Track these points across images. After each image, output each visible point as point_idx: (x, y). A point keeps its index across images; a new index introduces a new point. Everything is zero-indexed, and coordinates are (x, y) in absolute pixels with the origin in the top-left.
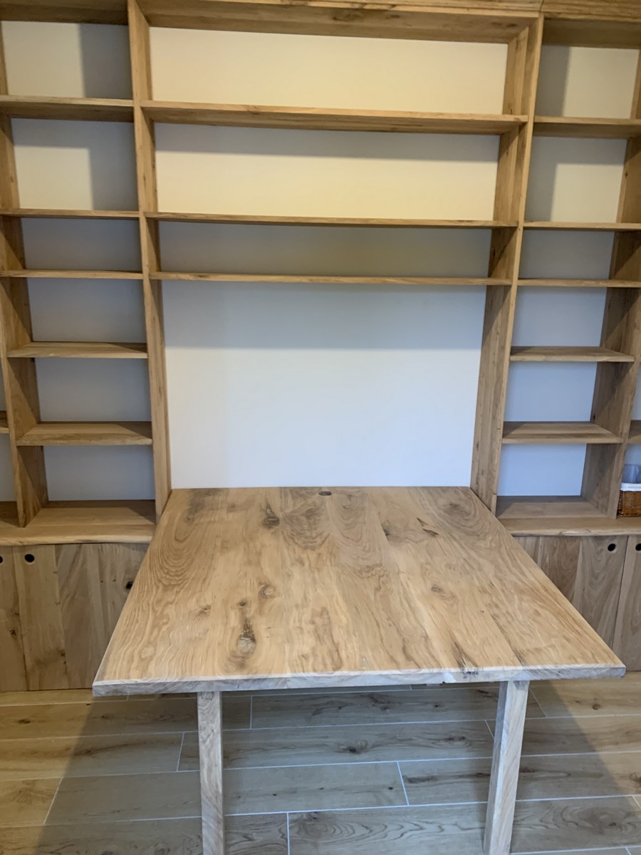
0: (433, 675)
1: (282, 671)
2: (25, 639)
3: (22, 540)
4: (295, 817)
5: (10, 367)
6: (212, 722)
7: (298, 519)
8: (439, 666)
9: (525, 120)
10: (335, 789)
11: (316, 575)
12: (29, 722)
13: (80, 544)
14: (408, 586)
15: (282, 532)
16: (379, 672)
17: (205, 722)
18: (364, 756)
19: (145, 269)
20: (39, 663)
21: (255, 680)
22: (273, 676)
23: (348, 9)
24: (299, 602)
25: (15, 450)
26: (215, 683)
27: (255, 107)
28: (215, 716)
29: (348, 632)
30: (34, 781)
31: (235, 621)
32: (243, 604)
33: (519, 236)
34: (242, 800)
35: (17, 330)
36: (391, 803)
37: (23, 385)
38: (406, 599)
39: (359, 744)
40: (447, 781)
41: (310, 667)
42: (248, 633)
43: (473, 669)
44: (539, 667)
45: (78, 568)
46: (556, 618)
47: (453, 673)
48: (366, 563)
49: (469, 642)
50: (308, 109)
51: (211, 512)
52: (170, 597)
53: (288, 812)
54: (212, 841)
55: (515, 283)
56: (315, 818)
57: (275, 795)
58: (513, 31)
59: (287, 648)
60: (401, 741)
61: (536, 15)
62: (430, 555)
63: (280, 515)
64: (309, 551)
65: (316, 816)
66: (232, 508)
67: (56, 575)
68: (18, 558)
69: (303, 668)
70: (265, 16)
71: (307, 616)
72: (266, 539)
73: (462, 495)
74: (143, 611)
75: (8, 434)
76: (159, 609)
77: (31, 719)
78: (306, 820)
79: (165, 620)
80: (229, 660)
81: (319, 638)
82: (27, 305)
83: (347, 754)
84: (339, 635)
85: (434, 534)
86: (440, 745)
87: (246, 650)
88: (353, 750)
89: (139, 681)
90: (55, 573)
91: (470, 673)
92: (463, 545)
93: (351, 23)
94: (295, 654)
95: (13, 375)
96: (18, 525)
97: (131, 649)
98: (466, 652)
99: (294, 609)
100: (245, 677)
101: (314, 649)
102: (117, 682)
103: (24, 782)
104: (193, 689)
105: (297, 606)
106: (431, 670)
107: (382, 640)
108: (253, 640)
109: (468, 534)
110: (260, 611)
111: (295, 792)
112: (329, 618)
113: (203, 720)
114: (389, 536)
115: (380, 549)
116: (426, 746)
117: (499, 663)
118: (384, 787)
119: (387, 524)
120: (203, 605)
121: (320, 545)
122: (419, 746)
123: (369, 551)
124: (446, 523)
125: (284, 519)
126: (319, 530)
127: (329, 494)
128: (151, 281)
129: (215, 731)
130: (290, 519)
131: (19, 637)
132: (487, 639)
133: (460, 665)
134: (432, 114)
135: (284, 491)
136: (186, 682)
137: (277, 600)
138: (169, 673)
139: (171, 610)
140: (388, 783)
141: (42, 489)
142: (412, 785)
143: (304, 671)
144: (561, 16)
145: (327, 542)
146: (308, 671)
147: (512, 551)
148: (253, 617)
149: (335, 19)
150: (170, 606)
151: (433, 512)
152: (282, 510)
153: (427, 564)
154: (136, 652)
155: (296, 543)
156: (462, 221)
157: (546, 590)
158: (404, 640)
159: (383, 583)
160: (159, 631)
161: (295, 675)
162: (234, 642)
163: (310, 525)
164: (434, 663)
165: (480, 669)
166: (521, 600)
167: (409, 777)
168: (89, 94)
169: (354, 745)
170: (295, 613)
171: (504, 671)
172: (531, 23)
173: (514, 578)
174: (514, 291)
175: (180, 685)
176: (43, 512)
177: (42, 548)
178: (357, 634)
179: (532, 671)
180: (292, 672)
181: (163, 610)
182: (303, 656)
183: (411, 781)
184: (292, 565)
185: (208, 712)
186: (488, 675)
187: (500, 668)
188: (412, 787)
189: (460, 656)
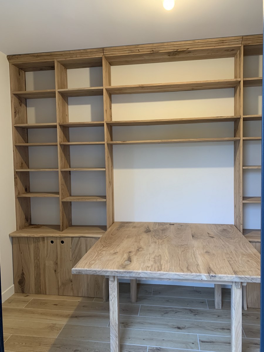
0: (197, 276)
1: (139, 270)
2: (59, 274)
3: (60, 235)
4: (151, 348)
5: (61, 174)
6: (114, 292)
7: (158, 231)
8: (200, 273)
9: (240, 80)
10: (169, 341)
11: (160, 246)
12: (57, 305)
13: (80, 237)
14: (196, 251)
15: (151, 234)
16: (175, 273)
17: (111, 292)
18: (183, 330)
19: (106, 140)
20: (63, 284)
21: (128, 272)
22: (135, 271)
23: (173, 52)
24: (151, 253)
25: (61, 203)
26: (114, 272)
27: (142, 85)
28: (115, 290)
29: (167, 262)
30: (55, 324)
31: (126, 256)
32: (130, 252)
33: (242, 121)
34: (130, 339)
35: (65, 163)
36: (192, 348)
37: (66, 182)
38: (194, 254)
39: (182, 326)
40: (219, 344)
41: (149, 270)
42: (130, 260)
43: (214, 275)
44: (243, 276)
45: (78, 247)
46: (257, 263)
47: (205, 276)
48: (181, 244)
49: (215, 267)
50: (160, 84)
51: (126, 228)
52: (105, 249)
53: (148, 346)
54: (114, 346)
55: (242, 138)
56: (159, 350)
57: (144, 339)
58: (234, 52)
59: (142, 264)
60: (200, 327)
61: (240, 45)
62: (208, 243)
63: (152, 230)
64: (159, 240)
65: (159, 349)
66: (135, 227)
67: (71, 249)
68: (59, 241)
69: (146, 269)
70: (146, 58)
71: (153, 256)
72: (145, 236)
73: (229, 227)
74: (94, 252)
75: (59, 197)
76: (100, 252)
77: (58, 304)
78: (155, 350)
79: (101, 255)
80: (120, 266)
81: (155, 262)
82: (69, 155)
83: (176, 329)
84: (163, 262)
85: (213, 237)
86: (217, 330)
87: (127, 264)
88: (179, 328)
89: (87, 269)
90: (71, 248)
91: (213, 276)
92: (224, 241)
93: (175, 57)
94: (145, 266)
95: (62, 177)
96: (60, 231)
97: (87, 261)
98: (213, 269)
99: (149, 254)
100: (124, 271)
101: (152, 266)
102: (80, 269)
103: (52, 324)
104: (106, 274)
105: (150, 254)
106: (196, 274)
107: (179, 264)
108: (131, 261)
109: (227, 238)
110: (136, 254)
111: (152, 340)
112: (161, 258)
113: (111, 291)
114: (193, 237)
115: (188, 241)
116: (211, 330)
117: (225, 273)
118: (190, 342)
119: (194, 234)
120: (116, 251)
121: (165, 238)
122: (209, 330)
123: (184, 241)
124: (219, 234)
125: (153, 231)
126: (166, 234)
127: (173, 225)
128: (107, 144)
129: (115, 296)
130: (155, 231)
131: (57, 272)
132: (223, 267)
133: (209, 273)
134: (204, 81)
135: (155, 223)
136: (104, 271)
137: (143, 252)
138: (98, 268)
139: (104, 253)
140: (192, 341)
141: (70, 220)
142: (203, 343)
143: (146, 271)
144: (250, 44)
145: (168, 237)
146: (148, 271)
147: (245, 243)
148: (133, 256)
149: (169, 56)
150: (104, 251)
151: (215, 231)
152: (153, 228)
153: (206, 245)
154: (89, 262)
155: (155, 237)
156: (218, 117)
157: (255, 255)
158: (188, 265)
159: (186, 249)
160: (98, 257)
161: (143, 271)
162: (124, 261)
163: (162, 233)
164: (197, 271)
165: (217, 275)
166: (242, 257)
167: (202, 340)
168: (91, 86)
169: (180, 326)
170: (148, 256)
171: (227, 276)
172: (239, 48)
173: (242, 251)
174: (241, 142)
175: (101, 272)
176: (69, 228)
177: (66, 239)
178: (170, 262)
179: (239, 277)
180: (142, 270)
181: (101, 252)
182: (147, 267)
183: (202, 342)
184: (152, 243)
185: (113, 288)
186: (220, 278)
187: (225, 275)
188: (202, 344)
189: (209, 270)
